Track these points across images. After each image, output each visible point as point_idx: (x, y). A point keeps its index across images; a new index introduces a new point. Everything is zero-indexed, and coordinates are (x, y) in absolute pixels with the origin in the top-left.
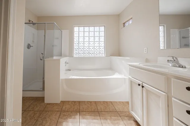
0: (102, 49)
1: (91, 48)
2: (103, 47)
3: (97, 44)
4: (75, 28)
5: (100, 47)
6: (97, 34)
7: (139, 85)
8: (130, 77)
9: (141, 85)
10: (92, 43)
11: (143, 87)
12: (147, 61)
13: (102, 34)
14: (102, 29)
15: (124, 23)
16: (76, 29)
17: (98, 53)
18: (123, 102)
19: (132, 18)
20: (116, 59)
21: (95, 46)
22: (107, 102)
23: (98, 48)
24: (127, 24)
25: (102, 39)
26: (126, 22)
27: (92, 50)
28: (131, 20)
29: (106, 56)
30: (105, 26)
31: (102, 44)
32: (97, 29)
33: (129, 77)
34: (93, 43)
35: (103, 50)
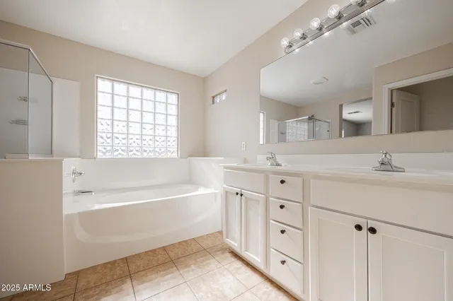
0: (173, 143)
1: (148, 138)
2: (174, 139)
3: (160, 131)
4: (100, 82)
5: (169, 139)
6: (160, 108)
7: (237, 194)
8: (225, 186)
9: (239, 193)
10: (148, 127)
11: (242, 195)
12: (245, 161)
13: (173, 110)
14: (173, 98)
15: (214, 97)
16: (103, 85)
17: (163, 150)
18: (212, 234)
19: (226, 91)
20: (200, 163)
21: (157, 134)
22: (185, 242)
23: (163, 139)
24: (217, 99)
25: (173, 121)
26: (217, 95)
27: (151, 142)
28: (224, 93)
29: (181, 157)
30: (178, 94)
31: (173, 132)
32: (161, 96)
33: (224, 188)
34: (151, 126)
35: (175, 143)
